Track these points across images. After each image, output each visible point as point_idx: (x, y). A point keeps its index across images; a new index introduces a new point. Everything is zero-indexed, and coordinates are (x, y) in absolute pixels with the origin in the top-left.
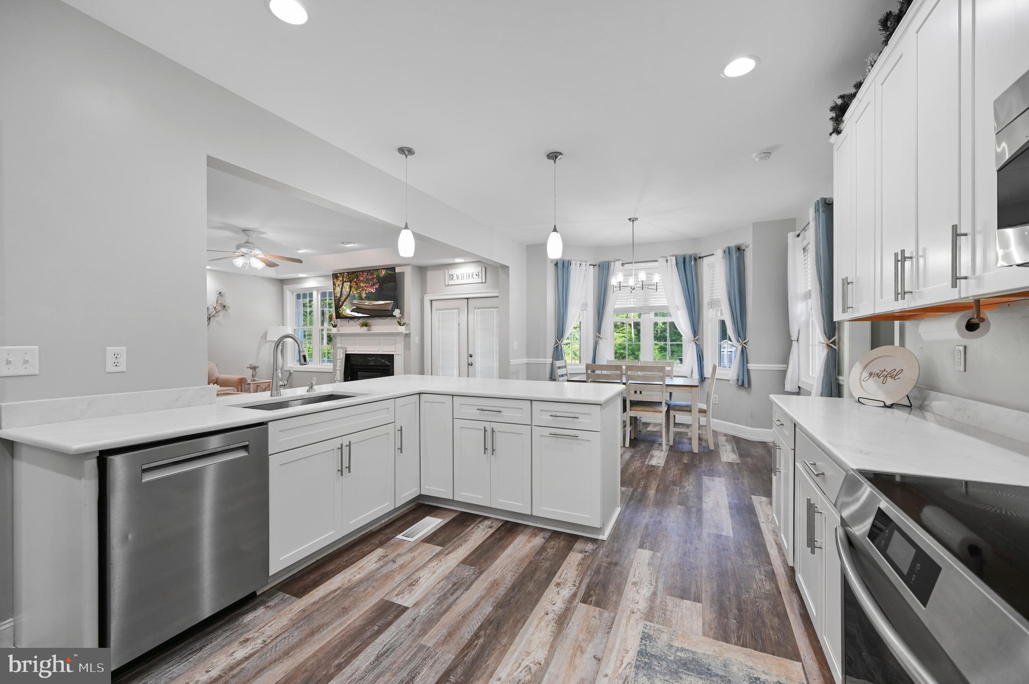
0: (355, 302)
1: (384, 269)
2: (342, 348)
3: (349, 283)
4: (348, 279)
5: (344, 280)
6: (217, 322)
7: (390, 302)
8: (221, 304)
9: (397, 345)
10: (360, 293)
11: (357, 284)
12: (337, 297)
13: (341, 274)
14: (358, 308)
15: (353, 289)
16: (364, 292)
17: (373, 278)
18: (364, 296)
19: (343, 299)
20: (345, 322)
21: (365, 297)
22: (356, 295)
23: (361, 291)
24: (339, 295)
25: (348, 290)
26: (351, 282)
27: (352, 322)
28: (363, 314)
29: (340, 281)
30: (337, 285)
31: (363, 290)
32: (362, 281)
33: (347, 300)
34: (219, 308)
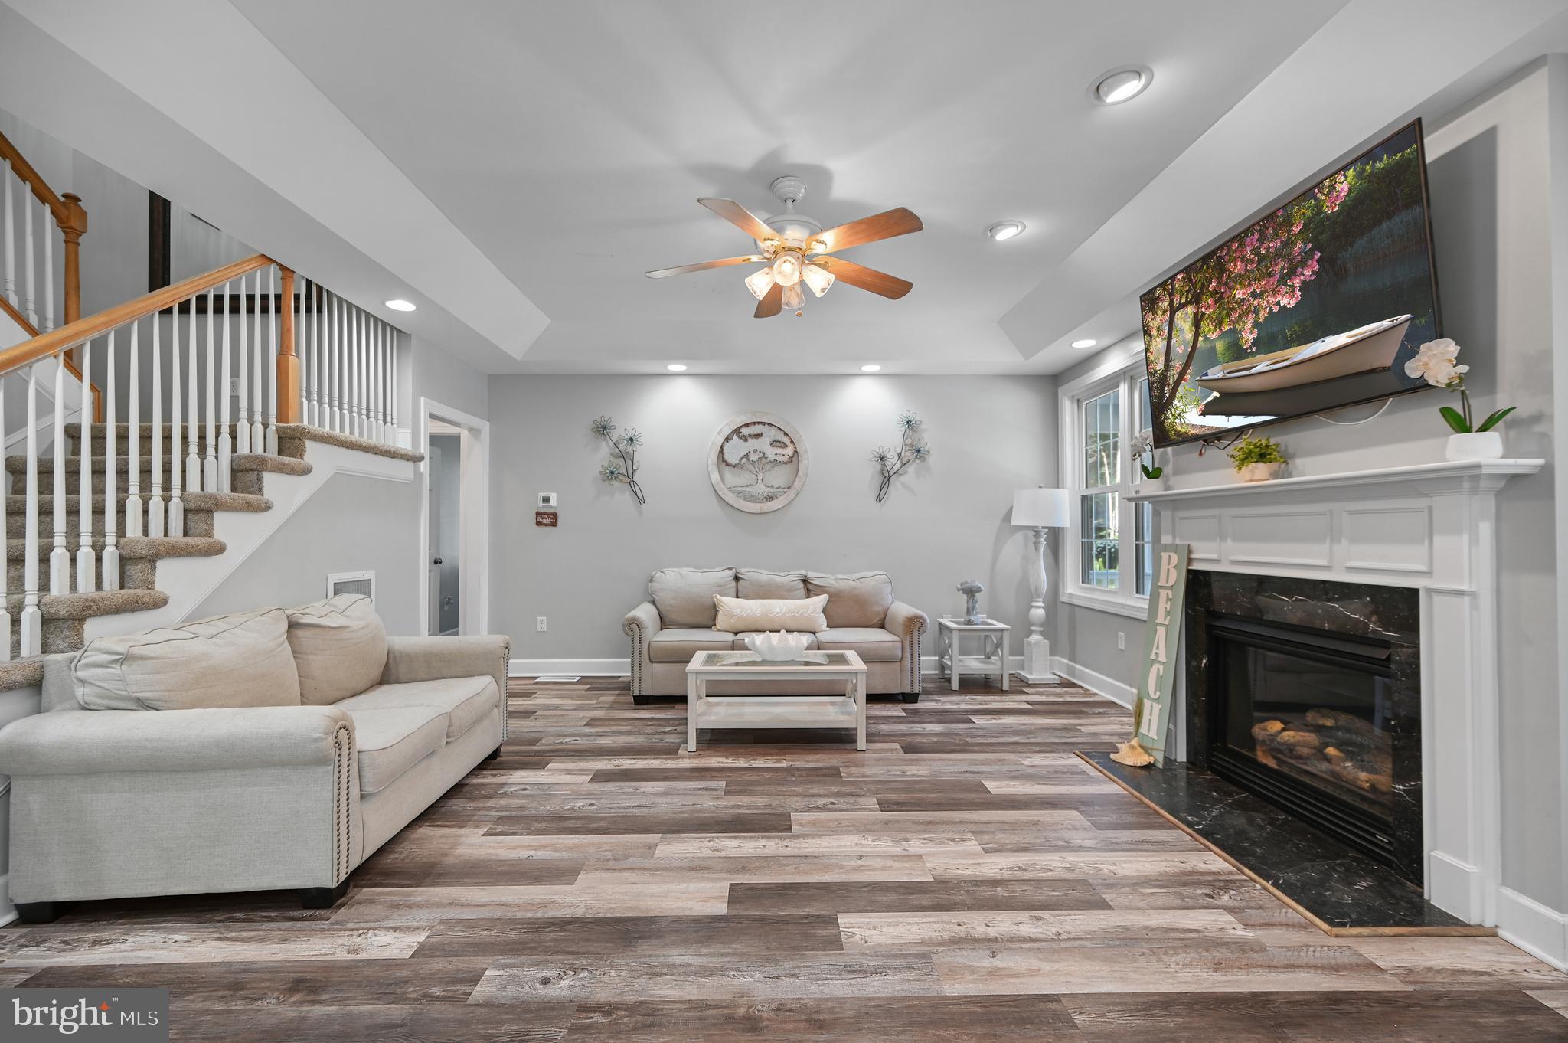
0: (1216, 373)
1: (1345, 168)
2: (1175, 548)
3: (1190, 310)
4: (1188, 292)
5: (1176, 303)
7: (1386, 323)
8: (911, 445)
9: (1436, 539)
10: (1233, 332)
11: (1219, 297)
12: (1156, 372)
13: (1163, 285)
14: (1225, 395)
15: (1206, 325)
16: (1250, 320)
17: (1289, 243)
18: (1249, 336)
19: (1173, 375)
20: (1189, 455)
21: (1255, 342)
22: (1220, 346)
23: (1235, 322)
24: (1160, 366)
25: (1189, 336)
26: (1196, 300)
27: (1213, 453)
28: (1247, 415)
29: (1164, 312)
30: (1154, 332)
31: (1246, 313)
32: (1241, 279)
33: (1188, 376)
34: (908, 455)
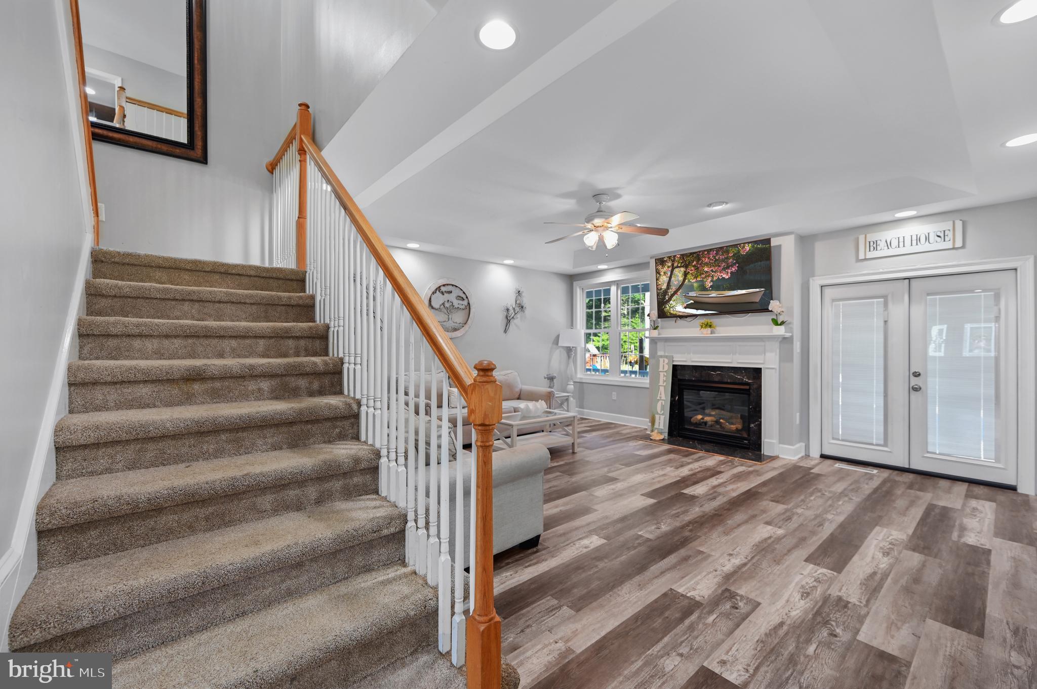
0: (692, 294)
1: (748, 243)
2: (666, 357)
3: (683, 269)
4: (682, 263)
5: (675, 265)
6: (515, 324)
7: (758, 290)
8: (519, 304)
9: (767, 354)
10: (702, 281)
11: (697, 269)
12: (661, 289)
13: (669, 257)
14: (696, 302)
15: (689, 276)
16: (710, 279)
17: (727, 258)
18: (709, 284)
19: (671, 292)
20: (670, 322)
21: (711, 286)
22: (695, 285)
23: (703, 278)
24: (664, 287)
25: (681, 279)
26: (686, 266)
27: (680, 321)
28: (706, 310)
29: (668, 267)
30: (662, 273)
31: (709, 276)
32: (707, 264)
33: (679, 293)
34: (517, 309)
